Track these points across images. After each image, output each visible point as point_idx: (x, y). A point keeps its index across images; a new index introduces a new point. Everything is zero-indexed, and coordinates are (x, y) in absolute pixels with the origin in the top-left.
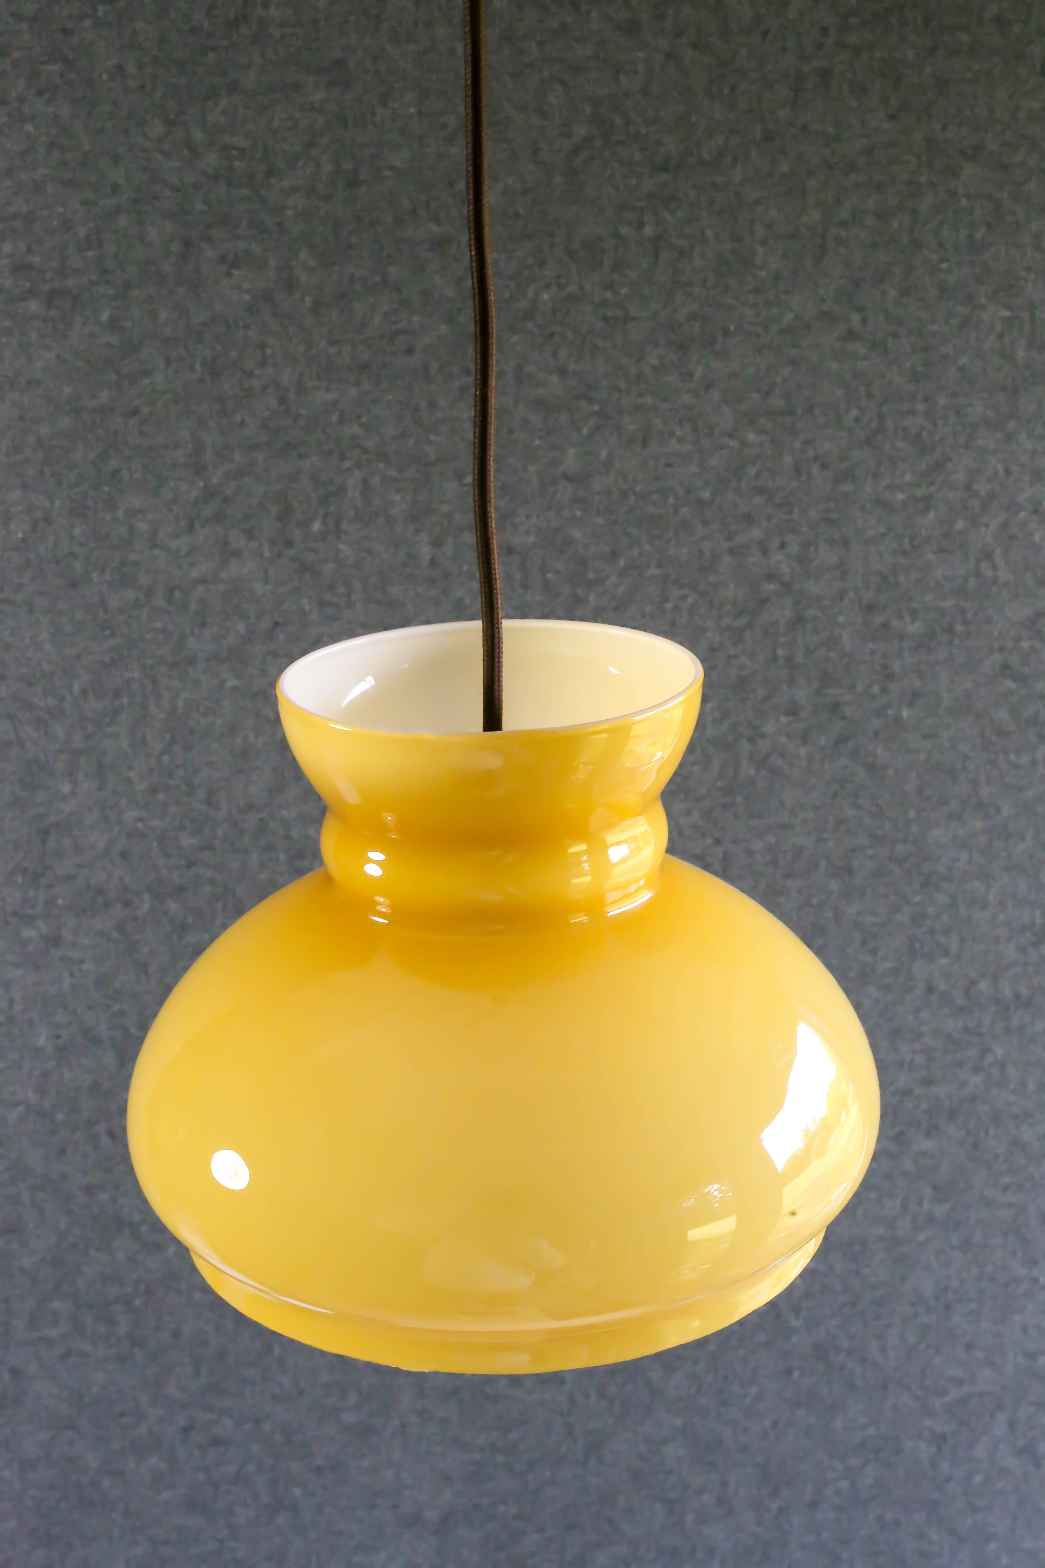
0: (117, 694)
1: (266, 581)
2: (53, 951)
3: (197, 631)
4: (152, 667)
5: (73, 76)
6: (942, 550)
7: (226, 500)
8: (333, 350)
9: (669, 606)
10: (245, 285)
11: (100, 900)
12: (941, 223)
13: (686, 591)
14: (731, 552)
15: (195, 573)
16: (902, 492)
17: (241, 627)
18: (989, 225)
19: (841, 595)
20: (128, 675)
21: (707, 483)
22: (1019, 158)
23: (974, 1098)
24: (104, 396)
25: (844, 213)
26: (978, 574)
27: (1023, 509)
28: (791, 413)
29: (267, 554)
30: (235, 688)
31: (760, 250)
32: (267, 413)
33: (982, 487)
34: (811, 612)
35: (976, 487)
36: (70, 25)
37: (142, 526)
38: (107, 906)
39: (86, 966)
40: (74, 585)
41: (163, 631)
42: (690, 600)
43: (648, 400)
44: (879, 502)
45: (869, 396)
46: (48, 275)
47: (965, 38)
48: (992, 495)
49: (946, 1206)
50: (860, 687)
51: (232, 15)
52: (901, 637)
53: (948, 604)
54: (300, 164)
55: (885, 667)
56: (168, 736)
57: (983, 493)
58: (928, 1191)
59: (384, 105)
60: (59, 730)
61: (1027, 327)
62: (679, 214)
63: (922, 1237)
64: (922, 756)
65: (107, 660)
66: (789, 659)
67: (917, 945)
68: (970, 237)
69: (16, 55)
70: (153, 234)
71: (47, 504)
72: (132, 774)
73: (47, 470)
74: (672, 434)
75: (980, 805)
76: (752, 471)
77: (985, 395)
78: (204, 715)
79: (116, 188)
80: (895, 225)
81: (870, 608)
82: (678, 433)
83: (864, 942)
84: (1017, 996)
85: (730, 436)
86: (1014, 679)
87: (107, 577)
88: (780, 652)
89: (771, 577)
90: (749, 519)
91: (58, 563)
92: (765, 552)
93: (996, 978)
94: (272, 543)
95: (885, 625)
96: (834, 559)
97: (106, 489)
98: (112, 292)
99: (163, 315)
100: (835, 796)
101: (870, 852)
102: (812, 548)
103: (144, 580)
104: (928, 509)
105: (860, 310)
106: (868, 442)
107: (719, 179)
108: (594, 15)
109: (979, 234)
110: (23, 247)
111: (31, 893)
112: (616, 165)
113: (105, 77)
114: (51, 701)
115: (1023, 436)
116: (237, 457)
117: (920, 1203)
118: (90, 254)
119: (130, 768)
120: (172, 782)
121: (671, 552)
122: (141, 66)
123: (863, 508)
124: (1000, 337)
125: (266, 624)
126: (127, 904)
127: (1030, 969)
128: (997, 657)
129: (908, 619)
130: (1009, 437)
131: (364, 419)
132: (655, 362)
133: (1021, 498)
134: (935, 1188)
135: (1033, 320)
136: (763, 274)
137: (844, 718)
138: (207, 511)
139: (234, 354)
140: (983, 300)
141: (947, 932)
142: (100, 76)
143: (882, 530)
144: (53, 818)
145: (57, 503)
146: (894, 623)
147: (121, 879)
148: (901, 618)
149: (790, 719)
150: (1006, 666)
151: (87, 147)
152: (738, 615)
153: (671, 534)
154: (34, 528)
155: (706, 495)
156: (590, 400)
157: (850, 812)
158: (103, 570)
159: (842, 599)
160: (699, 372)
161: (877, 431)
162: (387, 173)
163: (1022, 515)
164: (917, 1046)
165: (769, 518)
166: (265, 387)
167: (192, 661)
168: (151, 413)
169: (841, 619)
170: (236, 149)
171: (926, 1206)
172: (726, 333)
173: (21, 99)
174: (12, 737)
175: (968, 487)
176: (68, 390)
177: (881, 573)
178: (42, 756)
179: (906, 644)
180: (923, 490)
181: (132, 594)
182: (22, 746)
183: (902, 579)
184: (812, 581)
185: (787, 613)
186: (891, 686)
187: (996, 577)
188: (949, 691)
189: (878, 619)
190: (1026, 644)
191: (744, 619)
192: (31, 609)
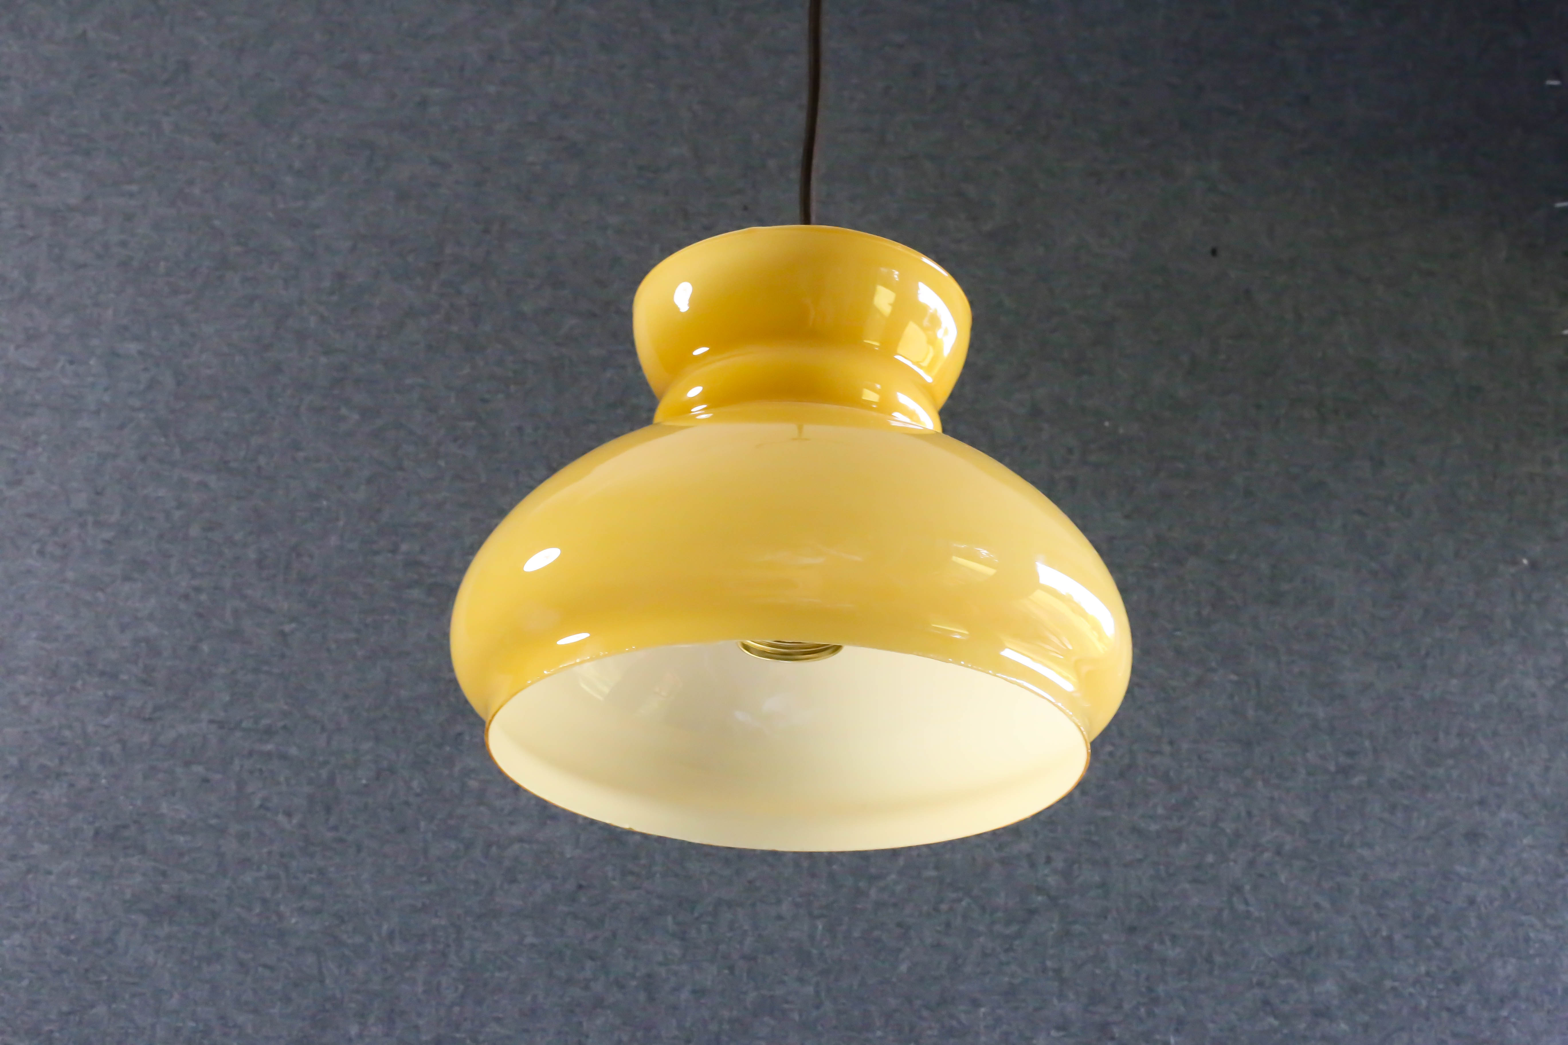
0: (422, 938)
1: (577, 843)
3: (506, 887)
4: (459, 917)
5: (483, 431)
6: (1195, 881)
9: (944, 907)
12: (1173, 601)
13: (960, 894)
14: (1002, 861)
15: (514, 831)
16: (1156, 824)
17: (547, 887)
18: (1214, 607)
19: (1104, 914)
20: (435, 921)
22: (1233, 557)
26: (1232, 909)
27: (1267, 850)
30: (533, 945)
34: (1077, 928)
35: (1222, 825)
36: (487, 396)
37: (473, 784)
40: (402, 830)
41: (476, 882)
42: (964, 903)
44: (1135, 830)
45: (1121, 734)
46: (434, 571)
47: (1181, 466)
48: (1237, 835)
50: (1127, 1007)
51: (612, 399)
52: (1163, 961)
53: (1206, 933)
55: (1150, 990)
56: (461, 987)
57: (1228, 831)
60: (360, 969)
61: (1254, 691)
65: (419, 905)
66: (1058, 971)
68: (1199, 614)
71: (394, 756)
72: (421, 1022)
73: (400, 728)
77: (1223, 744)
78: (500, 969)
80: (1135, 597)
81: (1132, 930)
86: (1276, 1017)
87: (434, 827)
88: (1049, 964)
89: (1039, 890)
90: (1017, 832)
91: (392, 810)
92: (1033, 865)
95: (1148, 948)
96: (1097, 878)
97: (448, 749)
102: (1076, 866)
103: (467, 833)
104: (1179, 841)
106: (1122, 775)
109: (1206, 611)
110: (418, 548)
113: (507, 433)
115: (1260, 784)
119: (419, 1015)
120: (458, 1035)
121: (947, 856)
122: (536, 429)
123: (1120, 834)
124: (1231, 697)
125: (570, 885)
128: (1257, 991)
129: (1168, 943)
130: (1248, 783)
133: (1264, 840)
135: (1258, 685)
140: (1213, 664)
142: (504, 432)
143: (1139, 856)
145: (403, 756)
146: (1156, 946)
148: (1162, 942)
149: (1062, 1033)
150: (1266, 1002)
151: (483, 480)
152: (1008, 923)
154: (377, 778)
158: (431, 820)
159: (1106, 918)
161: (1130, 767)
163: (1267, 855)
165: (1036, 833)
167: (497, 915)
169: (1106, 937)
173: (439, 443)
174: (315, 972)
175: (1215, 824)
176: (431, 662)
177: (1141, 897)
178: (338, 995)
179: (1168, 969)
180: (1174, 823)
181: (453, 845)
182: (322, 982)
183: (1160, 904)
184: (1076, 897)
185: (1054, 926)
186: (1157, 1011)
187: (1248, 912)
188: (1213, 1022)
189: (1141, 942)
190: (1283, 982)
191: (1014, 928)
192: (359, 849)
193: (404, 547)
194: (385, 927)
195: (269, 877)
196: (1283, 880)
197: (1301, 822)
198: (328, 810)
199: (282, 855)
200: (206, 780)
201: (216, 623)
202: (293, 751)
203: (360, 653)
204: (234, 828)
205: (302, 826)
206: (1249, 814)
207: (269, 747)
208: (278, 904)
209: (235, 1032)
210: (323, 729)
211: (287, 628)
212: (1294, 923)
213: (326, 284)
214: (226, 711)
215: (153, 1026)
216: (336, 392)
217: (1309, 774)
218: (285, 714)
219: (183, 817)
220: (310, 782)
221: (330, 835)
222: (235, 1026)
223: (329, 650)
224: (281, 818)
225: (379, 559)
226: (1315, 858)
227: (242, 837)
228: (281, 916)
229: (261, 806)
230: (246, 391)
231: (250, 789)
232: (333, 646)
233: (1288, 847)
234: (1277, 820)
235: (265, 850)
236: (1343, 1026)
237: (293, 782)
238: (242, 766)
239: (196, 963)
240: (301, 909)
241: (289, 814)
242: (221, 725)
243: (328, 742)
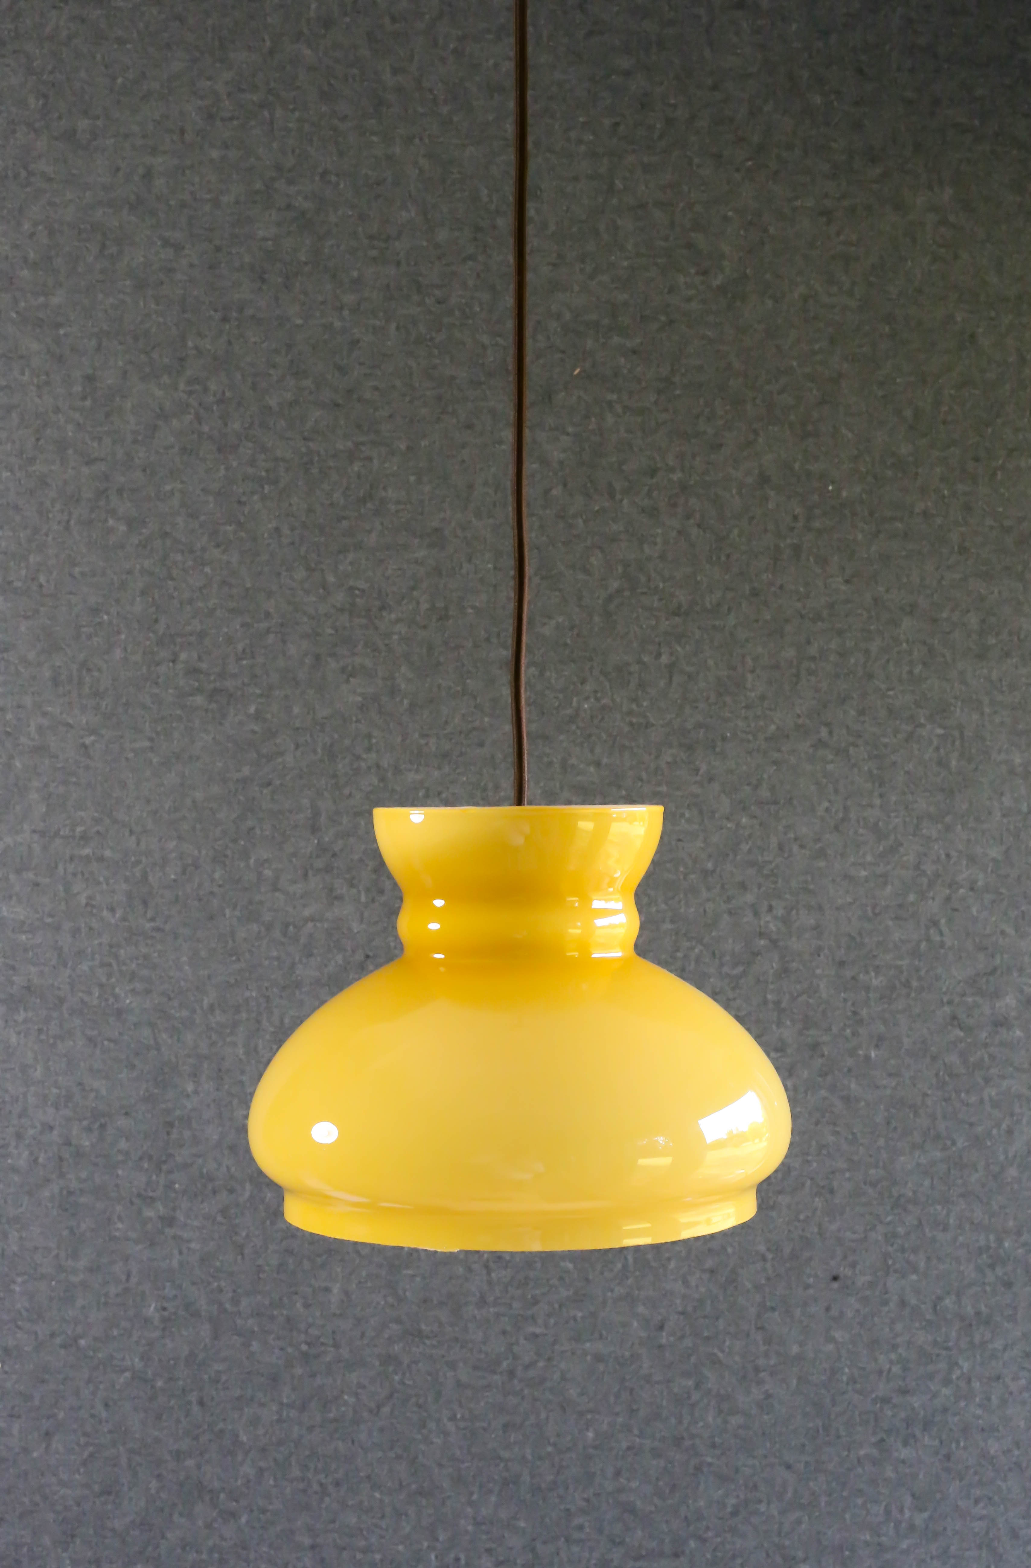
0: (237, 1009)
1: (362, 921)
2: (167, 1230)
3: (304, 961)
4: (267, 989)
5: (243, 534)
6: (897, 918)
7: (334, 855)
8: (423, 742)
9: (679, 955)
10: (359, 690)
11: (210, 1186)
12: (888, 661)
13: (693, 943)
14: (730, 913)
15: (307, 913)
16: (865, 870)
18: (925, 664)
19: (818, 951)
20: (247, 994)
21: (710, 856)
22: (945, 614)
23: (945, 1410)
24: (246, 771)
25: (813, 650)
26: (928, 940)
27: (962, 887)
28: (776, 803)
29: (363, 899)
31: (749, 677)
32: (370, 789)
33: (929, 868)
34: (794, 965)
35: (923, 867)
36: (244, 499)
37: (268, 873)
38: (214, 1192)
39: (193, 1245)
40: (211, 918)
41: (278, 958)
42: (697, 950)
43: (664, 789)
44: (846, 877)
45: (836, 791)
46: (212, 678)
47: (899, 525)
48: (937, 875)
49: (926, 1515)
50: (835, 1029)
51: (361, 494)
52: (868, 989)
53: (905, 963)
54: (405, 601)
55: (855, 1013)
57: (929, 872)
58: (908, 1500)
59: (469, 561)
60: (189, 1037)
61: (958, 743)
62: (688, 647)
63: (904, 1545)
64: (888, 1092)
65: (232, 981)
66: (777, 1003)
67: (890, 1262)
68: (910, 672)
69: (203, 518)
70: (292, 650)
71: (196, 852)
72: (244, 1078)
73: (198, 826)
74: (682, 815)
75: (938, 1137)
76: (745, 847)
77: (928, 794)
79: (268, 615)
80: (852, 661)
81: (842, 964)
82: (687, 815)
83: (845, 1257)
84: (978, 1314)
85: (728, 819)
86: (961, 1029)
87: (237, 913)
88: (769, 997)
89: (761, 935)
90: (743, 886)
91: (200, 900)
92: (756, 914)
93: (958, 1295)
94: (368, 890)
95: (854, 978)
96: (812, 922)
97: (242, 842)
98: (258, 691)
99: (296, 710)
100: (817, 1123)
101: (847, 1175)
102: (794, 912)
103: (267, 917)
104: (885, 883)
105: (827, 725)
106: (836, 828)
107: (717, 623)
108: (625, 502)
109: (917, 670)
110: (195, 656)
111: (154, 1177)
112: (640, 610)
113: (266, 535)
114: (185, 1013)
115: (958, 828)
116: (345, 820)
117: (901, 1511)
118: (245, 662)
119: (243, 1072)
121: (682, 910)
122: (292, 529)
123: (833, 881)
125: (359, 957)
126: (231, 1191)
127: (988, 1288)
128: (947, 1009)
129: (873, 974)
130: (948, 828)
131: (444, 795)
132: (669, 759)
133: (960, 878)
134: (913, 1496)
135: (962, 736)
136: (753, 694)
137: (823, 1056)
138: (319, 863)
139: (347, 742)
140: (922, 721)
141: (915, 1251)
142: (263, 535)
143: (849, 899)
144: (178, 1113)
145: (204, 852)
146: (861, 977)
147: (228, 1168)
148: (867, 972)
149: (779, 1054)
150: (954, 1017)
151: (249, 585)
152: (735, 965)
153: (682, 896)
154: (184, 872)
155: (710, 866)
156: (619, 787)
157: (831, 1139)
158: (235, 908)
159: (819, 955)
160: (704, 768)
161: (843, 820)
162: (470, 611)
163: (962, 891)
164: (893, 1356)
165: (760, 886)
166: (369, 768)
167: (298, 985)
168: (281, 785)
169: (818, 971)
170: (358, 589)
171: (907, 1514)
172: (724, 739)
173: (204, 549)
174: (152, 1042)
175: (917, 867)
176: (220, 765)
177: (849, 935)
178: (174, 1059)
179: (871, 995)
180: (880, 870)
181: (255, 927)
182: (158, 1050)
183: (867, 940)
184: (794, 939)
185: (774, 965)
186: (861, 1031)
187: (942, 941)
188: (908, 1036)
189: (848, 973)
190: (970, 1000)
191: (740, 969)
192: (176, 936)
193: (183, 656)
194: (206, 1002)
195: (102, 965)
196: (975, 913)
197: (994, 860)
198: (145, 903)
199: (111, 946)
200: (37, 885)
201: (23, 740)
202: (108, 853)
203: (155, 760)
204: (67, 926)
205: (124, 919)
206: (948, 856)
207: (87, 851)
208: (113, 988)
209: (92, 1095)
210: (131, 832)
211: (88, 741)
212: (982, 948)
213: (78, 389)
214: (44, 821)
215: (25, 1095)
216: (102, 503)
217: (1004, 816)
218: (97, 821)
219: (22, 917)
220: (126, 880)
221: (148, 925)
222: (92, 1090)
223: (127, 759)
224: (105, 913)
225: (163, 669)
226: (1003, 891)
227: (75, 932)
228: (116, 997)
229: (87, 904)
230: (17, 508)
231: (76, 889)
232: (131, 755)
233: (980, 883)
234: (972, 859)
235: (96, 942)
236: (1018, 1033)
237: (112, 881)
238: (65, 870)
239: (51, 1041)
240: (133, 991)
241: (112, 910)
242: (42, 834)
243: (138, 844)
